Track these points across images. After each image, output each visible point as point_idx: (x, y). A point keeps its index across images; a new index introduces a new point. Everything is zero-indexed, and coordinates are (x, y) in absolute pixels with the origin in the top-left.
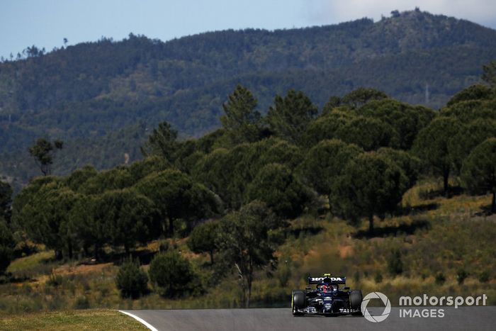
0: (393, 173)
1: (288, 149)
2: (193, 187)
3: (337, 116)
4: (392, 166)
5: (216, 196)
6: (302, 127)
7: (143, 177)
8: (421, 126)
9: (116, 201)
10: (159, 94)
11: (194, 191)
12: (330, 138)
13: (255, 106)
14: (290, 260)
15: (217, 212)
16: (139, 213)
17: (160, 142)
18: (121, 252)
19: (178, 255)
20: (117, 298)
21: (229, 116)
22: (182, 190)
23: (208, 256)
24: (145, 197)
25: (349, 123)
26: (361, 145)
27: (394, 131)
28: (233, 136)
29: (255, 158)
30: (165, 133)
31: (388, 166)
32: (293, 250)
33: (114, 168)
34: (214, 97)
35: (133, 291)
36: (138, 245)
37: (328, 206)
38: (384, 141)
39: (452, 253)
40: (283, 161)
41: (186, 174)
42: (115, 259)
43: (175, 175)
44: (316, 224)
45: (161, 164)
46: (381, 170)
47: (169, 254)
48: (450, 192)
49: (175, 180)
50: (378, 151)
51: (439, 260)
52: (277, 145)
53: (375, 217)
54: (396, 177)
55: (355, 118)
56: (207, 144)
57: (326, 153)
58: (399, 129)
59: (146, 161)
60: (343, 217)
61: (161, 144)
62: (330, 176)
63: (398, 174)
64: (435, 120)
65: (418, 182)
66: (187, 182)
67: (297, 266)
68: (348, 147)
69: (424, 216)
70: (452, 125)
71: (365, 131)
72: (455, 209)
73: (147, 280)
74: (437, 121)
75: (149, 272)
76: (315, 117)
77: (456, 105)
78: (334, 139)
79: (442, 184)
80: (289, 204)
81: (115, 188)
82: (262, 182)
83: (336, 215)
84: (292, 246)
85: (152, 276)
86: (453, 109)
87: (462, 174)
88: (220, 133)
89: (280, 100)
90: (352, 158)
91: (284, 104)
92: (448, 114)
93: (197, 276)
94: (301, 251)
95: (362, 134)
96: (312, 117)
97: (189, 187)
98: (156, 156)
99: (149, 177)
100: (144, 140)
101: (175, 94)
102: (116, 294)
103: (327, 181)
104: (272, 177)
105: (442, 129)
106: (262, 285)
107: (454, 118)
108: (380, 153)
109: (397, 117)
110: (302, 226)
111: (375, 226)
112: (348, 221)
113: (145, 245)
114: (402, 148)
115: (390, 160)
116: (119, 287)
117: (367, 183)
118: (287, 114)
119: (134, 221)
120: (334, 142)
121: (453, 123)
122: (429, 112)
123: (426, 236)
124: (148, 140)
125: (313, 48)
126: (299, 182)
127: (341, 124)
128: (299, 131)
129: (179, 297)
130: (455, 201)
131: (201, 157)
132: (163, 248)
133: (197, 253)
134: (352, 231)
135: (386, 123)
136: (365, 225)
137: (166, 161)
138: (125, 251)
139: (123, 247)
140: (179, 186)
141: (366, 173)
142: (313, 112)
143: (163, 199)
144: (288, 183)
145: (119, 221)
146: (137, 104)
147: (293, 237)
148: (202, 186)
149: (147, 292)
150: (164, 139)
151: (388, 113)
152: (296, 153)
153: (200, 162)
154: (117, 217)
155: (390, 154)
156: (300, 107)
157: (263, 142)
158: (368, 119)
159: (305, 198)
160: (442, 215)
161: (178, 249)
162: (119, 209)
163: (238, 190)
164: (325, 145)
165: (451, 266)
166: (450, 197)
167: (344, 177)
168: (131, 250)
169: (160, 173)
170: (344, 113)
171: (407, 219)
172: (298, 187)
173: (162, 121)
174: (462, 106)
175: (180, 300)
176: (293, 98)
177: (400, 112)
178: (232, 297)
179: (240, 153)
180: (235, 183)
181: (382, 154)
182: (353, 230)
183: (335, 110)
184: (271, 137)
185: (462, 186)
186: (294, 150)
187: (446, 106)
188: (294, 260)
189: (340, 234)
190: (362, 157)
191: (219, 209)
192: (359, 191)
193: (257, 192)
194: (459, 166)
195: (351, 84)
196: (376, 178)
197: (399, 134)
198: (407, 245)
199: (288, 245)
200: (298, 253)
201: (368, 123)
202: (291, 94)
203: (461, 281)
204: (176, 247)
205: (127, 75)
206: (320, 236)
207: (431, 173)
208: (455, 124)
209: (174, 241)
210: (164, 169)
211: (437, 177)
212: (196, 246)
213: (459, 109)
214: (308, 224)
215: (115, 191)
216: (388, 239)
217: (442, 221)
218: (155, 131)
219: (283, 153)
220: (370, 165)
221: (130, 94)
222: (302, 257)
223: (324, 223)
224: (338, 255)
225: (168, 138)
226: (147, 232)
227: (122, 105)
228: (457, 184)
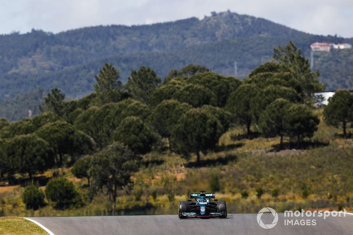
0: (212, 123)
1: (141, 107)
2: (75, 134)
3: (174, 84)
4: (212, 118)
5: (92, 139)
6: (150, 91)
7: (41, 126)
8: (232, 91)
9: (23, 142)
10: (52, 69)
11: (77, 136)
12: (169, 98)
13: (118, 77)
14: (143, 183)
15: (93, 150)
16: (38, 151)
17: (52, 102)
18: (26, 177)
19: (66, 180)
20: (23, 209)
21: (100, 84)
22: (68, 135)
23: (87, 180)
24: (43, 140)
25: (182, 88)
26: (190, 103)
27: (213, 93)
28: (102, 98)
29: (118, 113)
30: (56, 96)
31: (209, 118)
32: (144, 176)
33: (21, 121)
34: (90, 71)
35: (34, 204)
36: (38, 172)
37: (168, 145)
38: (206, 101)
39: (253, 177)
40: (137, 115)
41: (70, 124)
42: (22, 182)
43: (63, 125)
44: (160, 157)
45: (54, 117)
46: (204, 121)
47: (59, 179)
48: (251, 135)
49: (64, 128)
50: (202, 107)
51: (244, 182)
52: (133, 104)
53: (201, 153)
54: (214, 125)
55: (187, 85)
56: (85, 103)
57: (167, 109)
58: (216, 92)
59: (43, 115)
60: (178, 153)
61: (53, 104)
62: (170, 124)
63: (215, 123)
64: (241, 86)
65: (229, 129)
66: (71, 129)
67: (147, 186)
68: (182, 105)
69: (233, 152)
70: (253, 90)
71: (193, 94)
72: (255, 147)
73: (44, 197)
74: (243, 87)
75: (45, 191)
76: (159, 85)
77: (255, 76)
78: (172, 99)
79: (246, 129)
80: (141, 144)
81: (22, 134)
82: (123, 129)
83: (174, 151)
84: (143, 173)
85: (47, 194)
86: (253, 79)
87: (260, 124)
88: (93, 96)
89: (135, 73)
90: (184, 112)
91: (138, 76)
92: (250, 82)
93: (78, 194)
94: (150, 176)
95: (191, 96)
96: (157, 85)
97: (73, 133)
98: (50, 112)
99: (45, 127)
100: (42, 101)
101: (63, 70)
102: (23, 207)
103: (168, 128)
104: (130, 125)
105: (246, 92)
106: (123, 200)
107: (254, 85)
108: (203, 108)
109: (215, 84)
110: (150, 159)
111: (201, 159)
112: (182, 155)
113: (43, 173)
114: (218, 106)
115: (210, 114)
116: (25, 202)
117: (195, 130)
118: (139, 83)
119: (35, 156)
120: (171, 101)
121: (253, 88)
122: (237, 81)
123: (236, 166)
124: (44, 101)
125: (157, 37)
126: (148, 129)
127: (177, 89)
128: (148, 94)
129: (66, 208)
130: (255, 142)
131: (81, 112)
132: (55, 175)
133: (78, 177)
134: (185, 163)
135: (207, 89)
136: (194, 158)
137: (57, 115)
138: (29, 177)
139: (28, 174)
140: (66, 132)
141: (195, 123)
142: (158, 81)
143: (55, 141)
144: (141, 130)
145: (24, 156)
146: (36, 76)
147: (144, 167)
148: (82, 132)
149: (44, 205)
150: (55, 100)
151: (209, 82)
152: (146, 109)
153: (80, 116)
154: (23, 153)
155: (211, 109)
156: (149, 77)
157: (123, 102)
158: (195, 86)
159: (152, 140)
160: (246, 151)
161: (65, 175)
162: (24, 148)
163: (106, 135)
164: (166, 104)
165: (252, 186)
166: (251, 139)
167: (179, 125)
168: (33, 176)
169: (53, 123)
170: (179, 82)
171: (223, 154)
172: (147, 133)
173: (54, 88)
174: (259, 77)
175: (67, 210)
176: (144, 72)
177: (217, 81)
178: (102, 208)
179: (108, 110)
180: (104, 129)
181: (205, 109)
182: (185, 161)
183: (173, 80)
184: (129, 99)
185: (259, 131)
186: (145, 108)
187: (248, 76)
188: (145, 182)
189: (176, 165)
190: (191, 112)
191: (93, 147)
192: (190, 135)
193: (119, 136)
194: (257, 118)
195: (184, 62)
196: (201, 126)
197: (216, 96)
198: (223, 172)
199: (141, 172)
200: (147, 178)
201: (196, 88)
202: (143, 69)
203: (259, 195)
204: (64, 174)
205: (30, 56)
206: (162, 166)
207: (238, 122)
208: (254, 89)
209: (62, 170)
210: (55, 120)
211: (243, 126)
212: (78, 173)
213: (257, 79)
214: (154, 158)
215: (21, 136)
216: (210, 168)
217: (246, 155)
218: (49, 95)
219: (137, 109)
220: (197, 117)
221: (32, 69)
222: (150, 180)
223: (166, 157)
224: (175, 179)
225: (58, 100)
226: (44, 164)
227: (26, 77)
228: (256, 131)
